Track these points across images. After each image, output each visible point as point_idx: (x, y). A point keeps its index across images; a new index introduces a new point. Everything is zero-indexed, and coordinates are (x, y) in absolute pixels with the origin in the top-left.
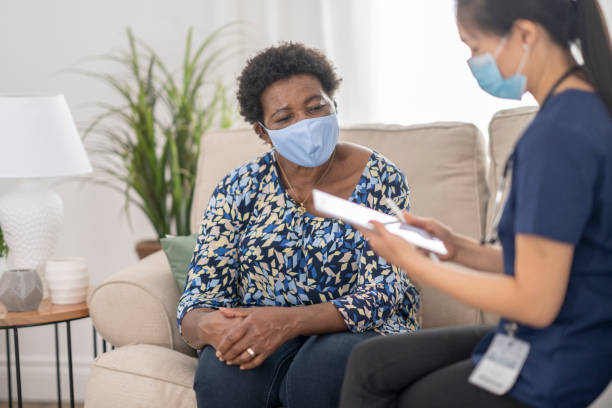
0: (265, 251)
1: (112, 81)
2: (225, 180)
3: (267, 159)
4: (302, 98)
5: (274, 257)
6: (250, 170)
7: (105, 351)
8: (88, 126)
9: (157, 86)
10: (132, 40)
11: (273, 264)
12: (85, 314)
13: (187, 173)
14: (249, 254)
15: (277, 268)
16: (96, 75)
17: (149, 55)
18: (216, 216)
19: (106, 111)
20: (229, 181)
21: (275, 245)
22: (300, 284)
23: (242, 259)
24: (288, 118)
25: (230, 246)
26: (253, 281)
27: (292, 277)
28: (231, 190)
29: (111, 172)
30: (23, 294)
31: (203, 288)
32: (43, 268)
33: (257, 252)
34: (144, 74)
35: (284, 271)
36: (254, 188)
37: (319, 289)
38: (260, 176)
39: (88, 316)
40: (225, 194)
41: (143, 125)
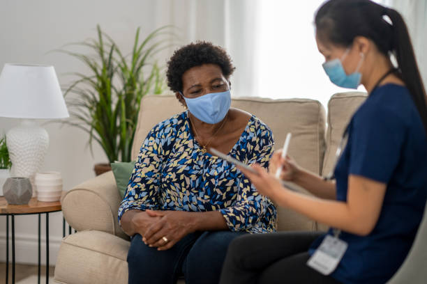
0: (178, 176)
1: (86, 59)
2: (155, 128)
3: (183, 116)
4: (209, 79)
5: (184, 180)
6: (172, 123)
7: (70, 233)
8: (68, 88)
9: (115, 64)
10: (100, 33)
11: (183, 184)
12: (59, 209)
13: (131, 122)
14: (168, 177)
15: (185, 187)
16: (75, 55)
17: (111, 44)
18: (148, 151)
19: (80, 78)
20: (157, 129)
21: (185, 172)
22: (200, 199)
23: (163, 180)
24: (198, 91)
25: (156, 171)
26: (169, 195)
27: (195, 194)
28: (159, 135)
29: (82, 118)
30: (19, 194)
31: (136, 197)
32: (33, 177)
33: (173, 176)
34: (106, 56)
35: (189, 189)
36: (174, 134)
37: (212, 202)
38: (178, 127)
39: (61, 210)
40: (155, 137)
41: (104, 88)
